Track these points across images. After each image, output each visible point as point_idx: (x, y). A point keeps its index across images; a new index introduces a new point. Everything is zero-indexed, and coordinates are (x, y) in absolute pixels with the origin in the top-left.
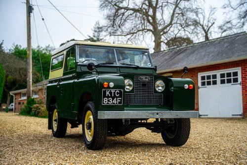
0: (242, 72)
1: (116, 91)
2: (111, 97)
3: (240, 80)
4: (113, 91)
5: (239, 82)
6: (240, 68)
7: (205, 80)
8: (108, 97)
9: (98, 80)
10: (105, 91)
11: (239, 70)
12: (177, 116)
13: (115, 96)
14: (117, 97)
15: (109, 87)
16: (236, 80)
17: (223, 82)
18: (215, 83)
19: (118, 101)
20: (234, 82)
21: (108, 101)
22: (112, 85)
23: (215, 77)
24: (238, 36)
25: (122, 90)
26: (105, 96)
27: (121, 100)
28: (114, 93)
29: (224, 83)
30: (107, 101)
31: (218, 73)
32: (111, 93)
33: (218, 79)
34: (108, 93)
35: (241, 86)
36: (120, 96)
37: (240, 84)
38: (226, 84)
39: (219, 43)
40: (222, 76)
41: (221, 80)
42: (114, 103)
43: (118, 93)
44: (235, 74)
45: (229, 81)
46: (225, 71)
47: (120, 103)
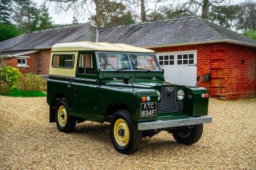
0: (198, 55)
2: (148, 109)
3: (195, 62)
5: (194, 64)
6: (196, 51)
7: (162, 59)
8: (145, 110)
9: (136, 94)
11: (195, 53)
14: (152, 109)
15: (146, 101)
16: (191, 62)
17: (179, 63)
18: (172, 63)
19: (153, 112)
20: (190, 63)
21: (145, 113)
22: (149, 98)
23: (172, 57)
24: (190, 18)
26: (143, 109)
27: (155, 111)
28: (150, 105)
29: (181, 64)
31: (175, 54)
32: (147, 106)
33: (176, 60)
34: (145, 106)
35: (196, 68)
36: (154, 108)
37: (196, 65)
38: (183, 65)
39: (173, 23)
40: (179, 57)
41: (178, 61)
42: (150, 115)
43: (153, 106)
44: (191, 56)
45: (185, 62)
46: (182, 53)
47: (154, 114)
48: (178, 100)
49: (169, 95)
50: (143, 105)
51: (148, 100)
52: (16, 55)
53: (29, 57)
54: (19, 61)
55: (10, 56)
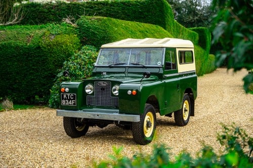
2: (67, 99)
8: (65, 99)
12: (115, 118)
13: (70, 99)
14: (72, 100)
15: (65, 92)
21: (66, 102)
22: (67, 90)
25: (75, 94)
26: (63, 99)
27: (75, 102)
28: (70, 96)
30: (64, 102)
32: (67, 96)
34: (65, 96)
36: (74, 99)
42: (70, 104)
43: (72, 97)
47: (74, 104)
48: (113, 95)
49: (103, 89)
50: (63, 95)
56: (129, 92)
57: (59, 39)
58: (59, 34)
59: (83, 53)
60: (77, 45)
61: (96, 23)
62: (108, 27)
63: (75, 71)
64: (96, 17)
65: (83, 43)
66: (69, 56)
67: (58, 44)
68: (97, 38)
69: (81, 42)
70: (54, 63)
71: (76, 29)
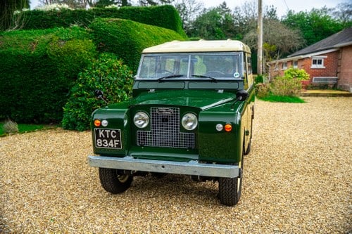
1: (111, 131)
2: (106, 138)
4: (108, 131)
8: (102, 138)
10: (98, 130)
13: (111, 138)
14: (113, 139)
15: (101, 126)
19: (116, 144)
21: (103, 143)
22: (105, 123)
25: (119, 130)
26: (98, 137)
27: (119, 143)
28: (110, 133)
30: (101, 143)
32: (105, 133)
34: (101, 133)
36: (118, 138)
42: (110, 147)
43: (114, 134)
47: (118, 146)
48: (183, 129)
49: (165, 120)
50: (97, 132)
51: (103, 125)
52: (309, 56)
53: (326, 57)
54: (315, 62)
55: (302, 57)
56: (219, 127)
57: (71, 45)
58: (70, 39)
59: (102, 61)
60: (94, 52)
61: (115, 26)
62: (130, 30)
63: (94, 84)
64: (114, 19)
65: (100, 50)
66: (84, 65)
67: (70, 52)
68: (118, 43)
69: (98, 49)
70: (65, 74)
71: (91, 33)
